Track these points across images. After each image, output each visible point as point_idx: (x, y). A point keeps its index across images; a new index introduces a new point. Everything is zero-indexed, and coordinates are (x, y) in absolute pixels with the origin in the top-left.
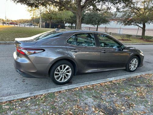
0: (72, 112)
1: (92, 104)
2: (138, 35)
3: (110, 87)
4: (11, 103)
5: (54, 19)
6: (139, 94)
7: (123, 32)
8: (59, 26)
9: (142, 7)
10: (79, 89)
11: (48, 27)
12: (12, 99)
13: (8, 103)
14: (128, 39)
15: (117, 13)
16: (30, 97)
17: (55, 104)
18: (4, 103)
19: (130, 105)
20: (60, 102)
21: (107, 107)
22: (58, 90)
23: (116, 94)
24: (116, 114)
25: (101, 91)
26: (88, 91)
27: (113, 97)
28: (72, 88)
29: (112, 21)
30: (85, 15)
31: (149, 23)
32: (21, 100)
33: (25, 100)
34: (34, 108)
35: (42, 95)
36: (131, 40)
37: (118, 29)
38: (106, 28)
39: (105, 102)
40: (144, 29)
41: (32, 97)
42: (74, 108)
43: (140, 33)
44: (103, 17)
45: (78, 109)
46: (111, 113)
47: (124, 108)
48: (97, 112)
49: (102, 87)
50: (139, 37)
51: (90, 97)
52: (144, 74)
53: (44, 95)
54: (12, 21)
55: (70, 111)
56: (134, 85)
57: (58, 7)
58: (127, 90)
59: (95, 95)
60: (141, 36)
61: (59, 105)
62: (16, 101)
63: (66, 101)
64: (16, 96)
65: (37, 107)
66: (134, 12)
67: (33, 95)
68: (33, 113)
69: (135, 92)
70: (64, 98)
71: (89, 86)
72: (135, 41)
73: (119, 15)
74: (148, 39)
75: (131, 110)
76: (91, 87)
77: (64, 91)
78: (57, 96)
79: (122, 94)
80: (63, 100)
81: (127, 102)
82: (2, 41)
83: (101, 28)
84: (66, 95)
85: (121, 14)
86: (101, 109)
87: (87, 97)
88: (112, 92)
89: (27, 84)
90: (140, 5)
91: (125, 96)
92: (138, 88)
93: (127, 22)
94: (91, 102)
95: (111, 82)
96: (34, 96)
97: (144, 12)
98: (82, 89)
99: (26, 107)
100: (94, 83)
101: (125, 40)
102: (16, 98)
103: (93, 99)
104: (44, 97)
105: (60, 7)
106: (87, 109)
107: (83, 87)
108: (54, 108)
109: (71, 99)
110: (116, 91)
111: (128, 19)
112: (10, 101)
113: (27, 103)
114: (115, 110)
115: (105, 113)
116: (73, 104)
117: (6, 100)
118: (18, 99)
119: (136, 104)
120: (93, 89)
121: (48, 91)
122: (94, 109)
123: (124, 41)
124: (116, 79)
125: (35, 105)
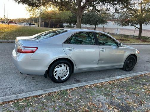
0: (88, 109)
1: (104, 101)
2: (135, 35)
3: (118, 85)
4: (27, 100)
5: (53, 18)
6: (147, 92)
7: (120, 32)
8: (58, 26)
9: (139, 9)
10: (89, 87)
11: (47, 27)
12: (28, 96)
13: (24, 100)
14: (126, 39)
15: (115, 14)
16: (44, 94)
17: (70, 101)
18: (21, 100)
19: (141, 102)
20: (74, 99)
21: (119, 104)
22: (70, 88)
23: (125, 92)
24: (130, 110)
25: (110, 89)
26: (98, 89)
27: (123, 95)
28: (83, 85)
29: (110, 22)
30: (83, 16)
31: (146, 24)
32: (36, 97)
33: (40, 97)
34: (51, 104)
35: (55, 92)
36: (128, 40)
37: (115, 29)
38: (104, 28)
39: (117, 99)
40: (140, 29)
41: (46, 94)
42: (89, 105)
43: (137, 34)
44: (101, 17)
45: (92, 106)
46: (124, 110)
47: (136, 105)
48: (111, 109)
49: (110, 85)
50: (136, 38)
51: (102, 95)
52: (148, 73)
53: (57, 92)
54: (10, 20)
55: (85, 107)
56: (140, 83)
57: (58, 8)
58: (135, 88)
59: (106, 93)
60: (138, 36)
61: (74, 102)
62: (32, 98)
63: (79, 99)
64: (31, 93)
65: (53, 103)
66: (131, 13)
67: (46, 92)
68: (50, 109)
69: (143, 90)
70: (77, 95)
71: (98, 84)
72: (133, 41)
73: (117, 16)
74: (145, 40)
75: (142, 107)
76: (101, 85)
77: (76, 89)
78: (70, 93)
79: (131, 91)
80: (76, 97)
81: (137, 99)
82: (5, 39)
83: (98, 28)
84: (78, 93)
85: (119, 15)
86: (114, 106)
87: (98, 94)
88: (121, 90)
89: (37, 81)
90: (137, 7)
91: (135, 94)
92: (145, 86)
93: (124, 23)
94: (103, 99)
95: (118, 80)
96: (48, 93)
97: (141, 13)
98: (92, 87)
99: (43, 103)
100: (102, 82)
101: (124, 40)
102: (31, 95)
103: (105, 97)
104: (57, 95)
105: (60, 8)
106: (101, 105)
107: (93, 84)
108: (69, 105)
109: (83, 97)
110: (125, 89)
111: (125, 19)
112: (26, 98)
113: (42, 100)
114: (127, 107)
115: (119, 110)
116: (87, 101)
117: (22, 97)
118: (33, 96)
119: (146, 102)
120: (103, 87)
121: (60, 88)
122: (108, 106)
123: (122, 41)
124: (122, 78)
125: (51, 102)
